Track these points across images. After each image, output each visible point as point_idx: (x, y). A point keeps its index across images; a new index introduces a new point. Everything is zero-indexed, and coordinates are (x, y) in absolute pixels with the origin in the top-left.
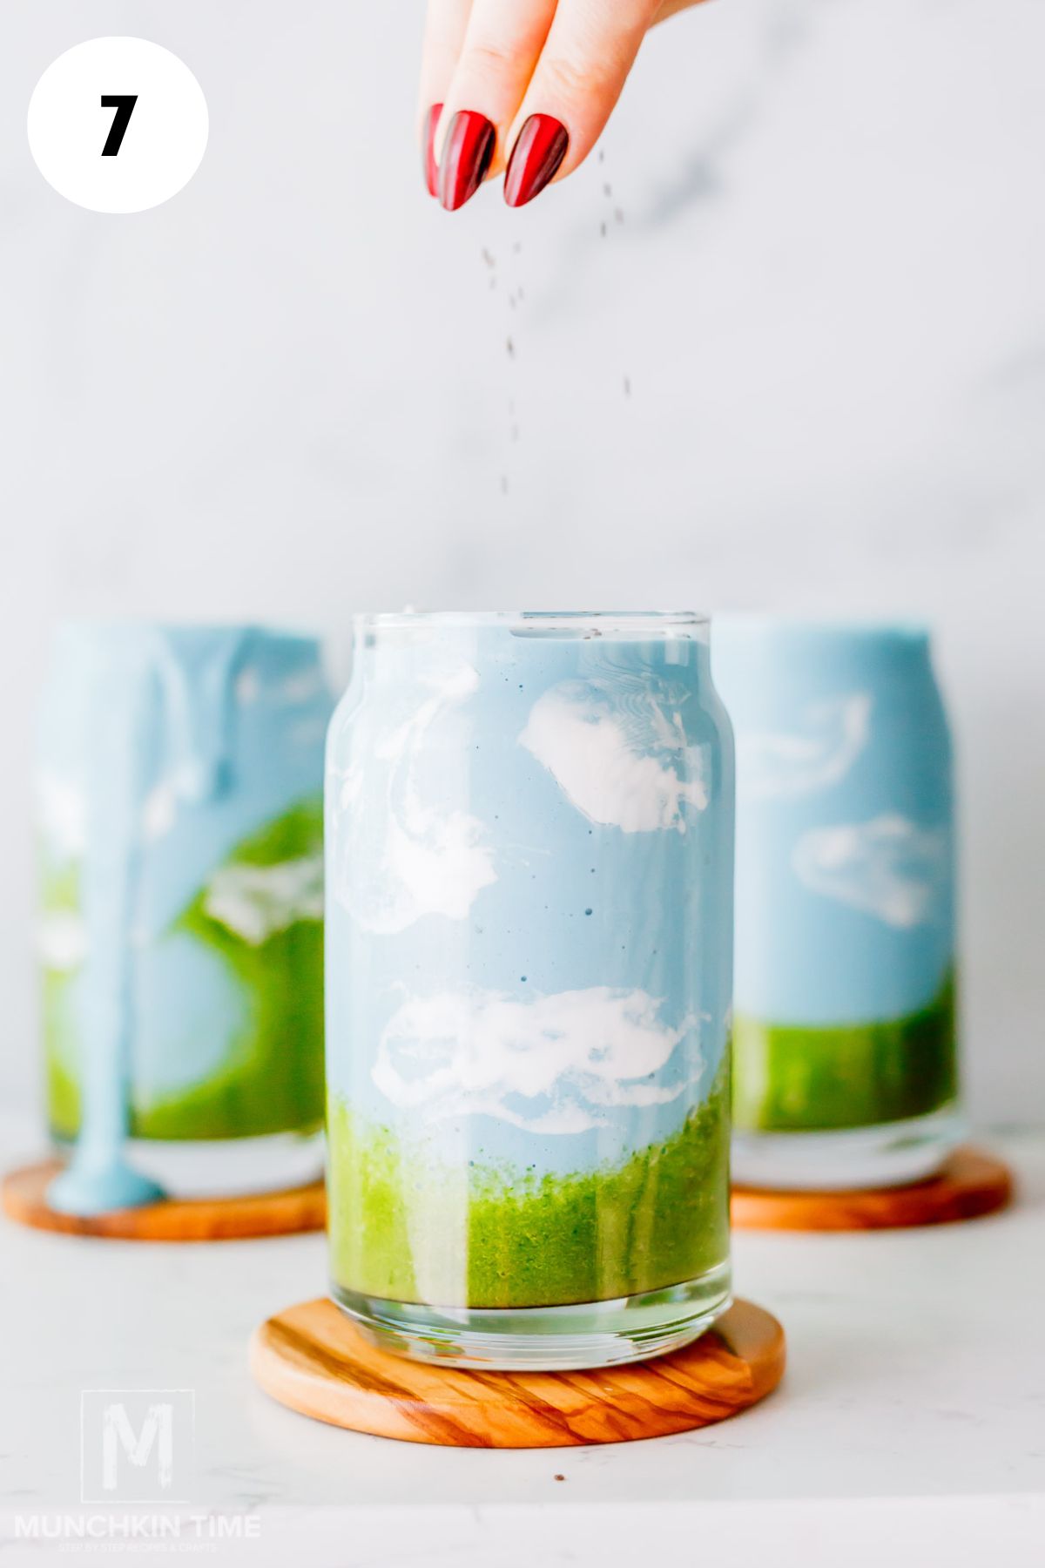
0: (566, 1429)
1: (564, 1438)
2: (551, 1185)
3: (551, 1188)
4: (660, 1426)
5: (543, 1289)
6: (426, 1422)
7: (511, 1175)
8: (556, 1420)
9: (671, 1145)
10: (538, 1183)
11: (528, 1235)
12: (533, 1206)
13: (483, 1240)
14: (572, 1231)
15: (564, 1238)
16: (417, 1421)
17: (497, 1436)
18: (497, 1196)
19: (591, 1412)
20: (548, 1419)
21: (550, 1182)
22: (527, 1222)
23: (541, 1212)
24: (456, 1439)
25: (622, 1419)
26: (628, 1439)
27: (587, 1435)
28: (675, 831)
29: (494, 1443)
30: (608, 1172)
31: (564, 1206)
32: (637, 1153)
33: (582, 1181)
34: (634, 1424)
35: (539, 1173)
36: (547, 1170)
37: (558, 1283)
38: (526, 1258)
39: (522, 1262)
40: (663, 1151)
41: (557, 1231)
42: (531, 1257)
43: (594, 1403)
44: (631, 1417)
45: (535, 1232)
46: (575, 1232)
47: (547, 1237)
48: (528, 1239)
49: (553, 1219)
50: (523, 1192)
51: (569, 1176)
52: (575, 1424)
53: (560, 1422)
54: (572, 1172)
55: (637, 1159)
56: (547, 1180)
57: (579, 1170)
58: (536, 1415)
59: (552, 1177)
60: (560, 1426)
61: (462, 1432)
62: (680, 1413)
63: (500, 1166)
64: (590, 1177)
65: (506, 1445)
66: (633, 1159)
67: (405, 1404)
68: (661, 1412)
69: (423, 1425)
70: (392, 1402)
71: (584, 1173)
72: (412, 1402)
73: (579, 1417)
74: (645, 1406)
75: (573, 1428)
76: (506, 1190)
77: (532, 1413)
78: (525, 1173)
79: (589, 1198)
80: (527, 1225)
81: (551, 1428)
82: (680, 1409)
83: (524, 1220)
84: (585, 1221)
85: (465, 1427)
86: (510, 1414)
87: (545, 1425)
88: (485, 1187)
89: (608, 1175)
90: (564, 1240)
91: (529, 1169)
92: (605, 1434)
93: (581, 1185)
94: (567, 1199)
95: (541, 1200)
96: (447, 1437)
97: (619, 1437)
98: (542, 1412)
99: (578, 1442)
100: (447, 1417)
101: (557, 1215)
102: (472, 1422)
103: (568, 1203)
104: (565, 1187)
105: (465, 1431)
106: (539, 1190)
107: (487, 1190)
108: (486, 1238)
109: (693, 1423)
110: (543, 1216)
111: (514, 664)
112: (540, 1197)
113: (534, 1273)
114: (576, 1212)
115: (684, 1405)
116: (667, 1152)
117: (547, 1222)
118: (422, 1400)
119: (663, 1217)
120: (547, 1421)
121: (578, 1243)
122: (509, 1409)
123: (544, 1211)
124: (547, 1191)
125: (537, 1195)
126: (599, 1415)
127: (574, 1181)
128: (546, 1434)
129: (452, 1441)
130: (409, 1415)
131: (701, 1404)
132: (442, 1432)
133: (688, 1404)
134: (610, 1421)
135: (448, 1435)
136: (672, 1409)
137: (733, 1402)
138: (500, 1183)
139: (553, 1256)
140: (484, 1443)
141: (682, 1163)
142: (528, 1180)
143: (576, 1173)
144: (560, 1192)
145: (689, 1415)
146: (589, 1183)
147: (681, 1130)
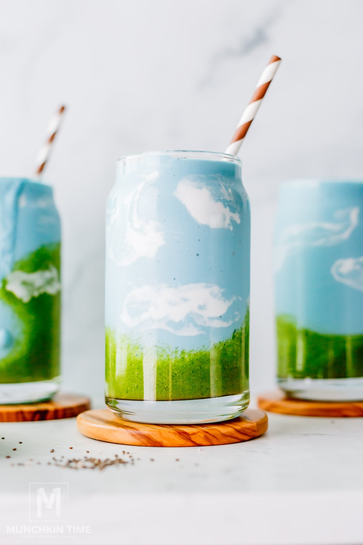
0: (190, 440)
1: (190, 443)
2: (184, 354)
3: (184, 355)
4: (224, 440)
5: (181, 393)
6: (139, 437)
7: (170, 350)
8: (187, 436)
9: (227, 342)
10: (179, 353)
11: (176, 372)
12: (178, 362)
13: (160, 374)
14: (192, 372)
15: (189, 374)
16: (136, 437)
17: (165, 442)
18: (164, 358)
19: (199, 434)
20: (184, 436)
21: (184, 353)
22: (175, 368)
23: (180, 364)
24: (150, 444)
25: (210, 437)
26: (213, 445)
27: (198, 442)
28: (229, 229)
29: (164, 445)
30: (205, 350)
31: (189, 362)
32: (215, 344)
33: (195, 353)
34: (214, 439)
35: (180, 349)
36: (183, 349)
37: (186, 391)
38: (175, 381)
39: (173, 383)
40: (225, 345)
41: (187, 371)
42: (177, 381)
43: (200, 431)
44: (213, 436)
45: (178, 371)
46: (193, 372)
47: (182, 373)
48: (176, 374)
49: (185, 367)
50: (174, 356)
51: (191, 351)
52: (193, 438)
53: (188, 437)
54: (192, 350)
55: (215, 347)
56: (183, 352)
57: (194, 349)
58: (179, 435)
59: (185, 351)
60: (188, 438)
61: (153, 441)
62: (231, 436)
63: (166, 347)
64: (198, 352)
65: (169, 446)
66: (214, 346)
67: (132, 431)
68: (224, 435)
69: (138, 439)
70: (127, 431)
71: (196, 350)
72: (135, 431)
73: (195, 436)
74: (218, 432)
75: (193, 439)
76: (168, 356)
77: (178, 433)
78: (175, 350)
79: (198, 360)
80: (176, 369)
81: (185, 439)
82: (231, 435)
83: (175, 367)
84: (196, 368)
85: (154, 439)
86: (170, 434)
87: (182, 438)
88: (160, 355)
89: (205, 351)
90: (189, 375)
91: (176, 348)
92: (205, 443)
93: (195, 355)
94: (190, 359)
95: (181, 359)
96: (147, 443)
97: (209, 443)
98: (181, 433)
99: (195, 445)
100: (147, 435)
101: (186, 365)
102: (157, 437)
103: (191, 361)
104: (189, 355)
105: (153, 440)
106: (180, 356)
107: (161, 356)
108: (161, 374)
109: (236, 440)
110: (181, 365)
111: (172, 168)
112: (180, 359)
113: (178, 387)
114: (193, 364)
115: (232, 434)
116: (226, 345)
117: (183, 368)
118: (138, 430)
119: (225, 369)
120: (183, 437)
121: (194, 376)
122: (170, 432)
123: (182, 364)
124: (183, 356)
125: (179, 358)
126: (202, 435)
127: (193, 353)
128: (182, 441)
129: (149, 445)
130: (133, 435)
131: (238, 433)
132: (144, 441)
133: (234, 433)
134: (206, 438)
135: (148, 442)
136: (228, 435)
137: (250, 435)
138: (166, 353)
139: (185, 381)
140: (161, 445)
141: (232, 350)
142: (176, 352)
143: (193, 350)
144: (187, 357)
145: (234, 437)
146: (198, 354)
147: (231, 337)
